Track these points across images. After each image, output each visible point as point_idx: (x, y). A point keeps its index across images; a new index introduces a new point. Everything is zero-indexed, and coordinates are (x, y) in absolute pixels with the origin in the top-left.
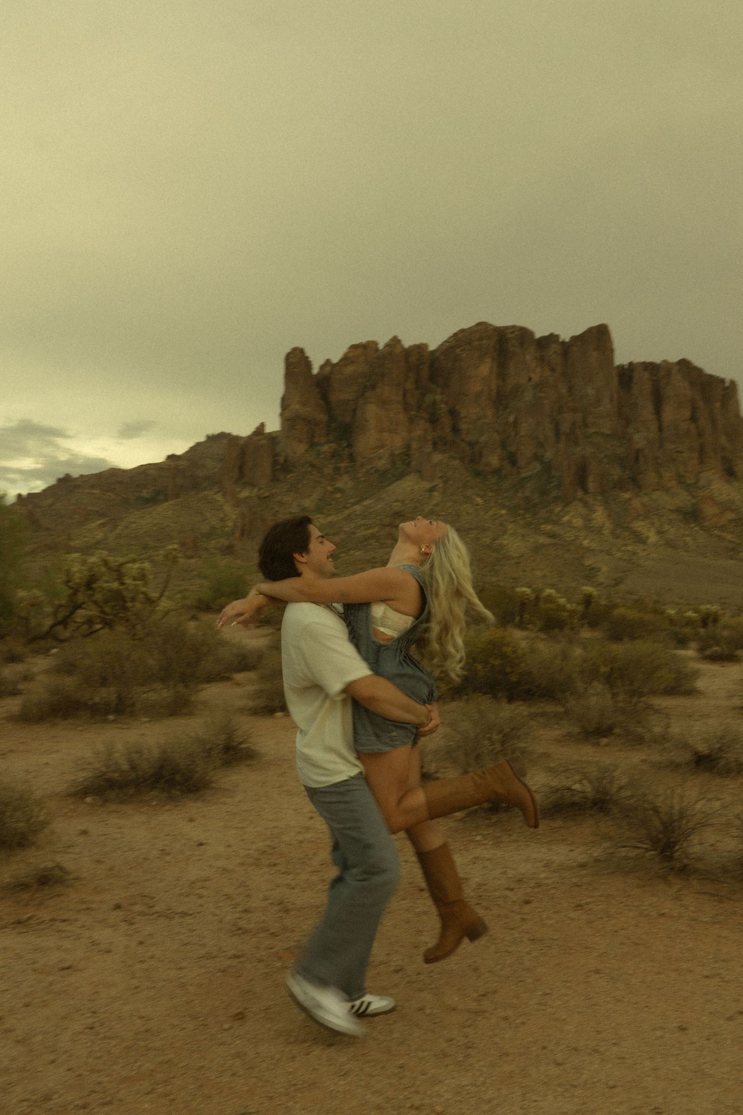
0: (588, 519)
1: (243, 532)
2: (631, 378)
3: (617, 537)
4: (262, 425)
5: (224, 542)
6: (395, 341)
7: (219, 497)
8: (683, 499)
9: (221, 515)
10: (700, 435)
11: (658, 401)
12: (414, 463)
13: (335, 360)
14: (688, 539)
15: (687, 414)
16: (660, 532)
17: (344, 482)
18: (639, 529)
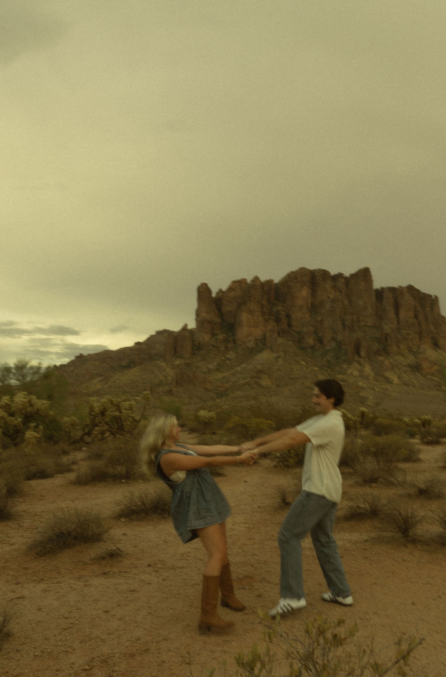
0: (361, 372)
1: (177, 383)
2: (382, 295)
3: (377, 381)
4: (186, 325)
5: (167, 388)
6: (256, 279)
7: (163, 364)
8: (411, 359)
9: (165, 374)
10: (420, 325)
11: (397, 307)
12: (267, 344)
13: (224, 289)
14: (414, 381)
15: (412, 314)
16: (399, 378)
17: (231, 355)
18: (389, 376)
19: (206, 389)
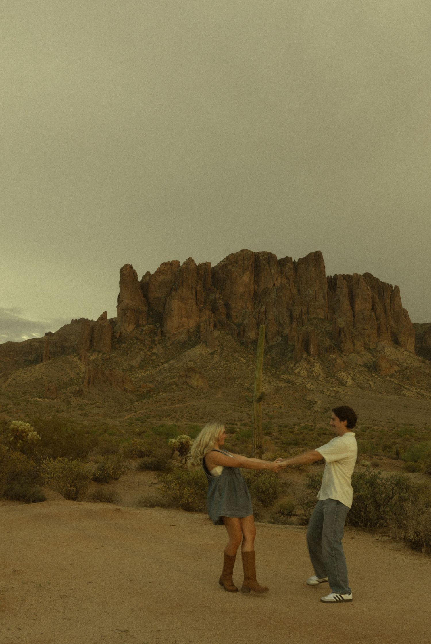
0: (310, 371)
1: (89, 382)
2: (336, 284)
3: (328, 382)
4: (105, 313)
5: (77, 388)
6: (190, 261)
7: (76, 359)
8: (368, 357)
9: (78, 371)
10: (377, 319)
11: (352, 298)
12: (202, 337)
13: (152, 273)
14: (371, 383)
15: (369, 306)
16: (354, 379)
17: (158, 349)
18: (342, 377)
19: (125, 390)
